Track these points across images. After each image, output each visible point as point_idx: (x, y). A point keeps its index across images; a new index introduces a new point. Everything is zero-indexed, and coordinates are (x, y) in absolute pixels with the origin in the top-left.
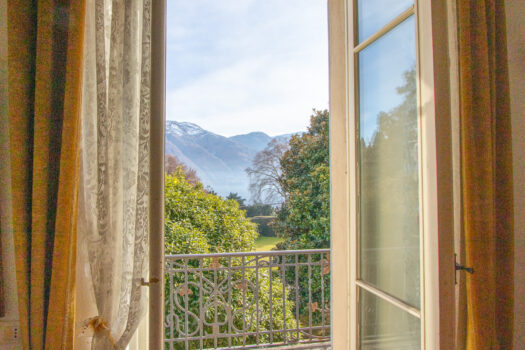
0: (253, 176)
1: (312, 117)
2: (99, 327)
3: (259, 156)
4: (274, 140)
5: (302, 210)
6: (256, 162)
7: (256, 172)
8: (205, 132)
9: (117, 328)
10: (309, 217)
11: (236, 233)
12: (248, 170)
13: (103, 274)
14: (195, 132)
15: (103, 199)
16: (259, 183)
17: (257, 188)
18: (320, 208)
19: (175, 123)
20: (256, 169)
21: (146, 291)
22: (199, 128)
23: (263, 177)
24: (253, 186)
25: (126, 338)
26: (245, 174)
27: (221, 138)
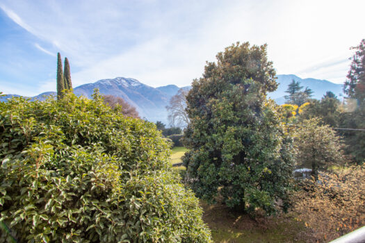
0: (170, 110)
1: (206, 67)
3: (173, 98)
4: (181, 89)
5: (201, 129)
6: (171, 102)
7: (172, 108)
8: (142, 85)
10: (206, 135)
11: (152, 153)
12: (167, 107)
14: (136, 85)
16: (173, 115)
17: (172, 118)
18: (212, 128)
19: (124, 79)
20: (171, 106)
22: (138, 82)
23: (175, 111)
24: (170, 116)
26: (166, 110)
27: (152, 88)
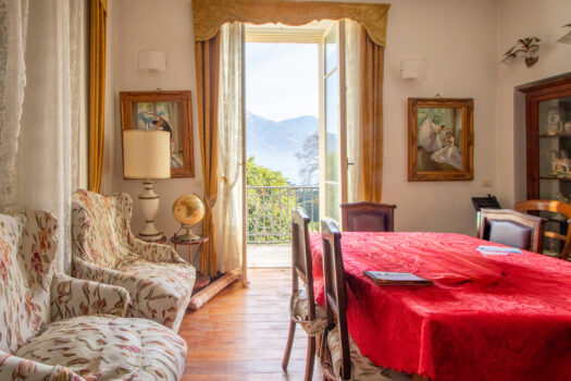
0: (303, 161)
2: (226, 180)
3: (309, 140)
6: (306, 147)
7: (306, 157)
9: (231, 181)
12: (298, 155)
13: (227, 163)
15: (227, 139)
16: (310, 168)
17: (307, 173)
20: (306, 154)
21: (241, 167)
23: (313, 162)
24: (303, 171)
25: (234, 184)
26: (295, 159)
